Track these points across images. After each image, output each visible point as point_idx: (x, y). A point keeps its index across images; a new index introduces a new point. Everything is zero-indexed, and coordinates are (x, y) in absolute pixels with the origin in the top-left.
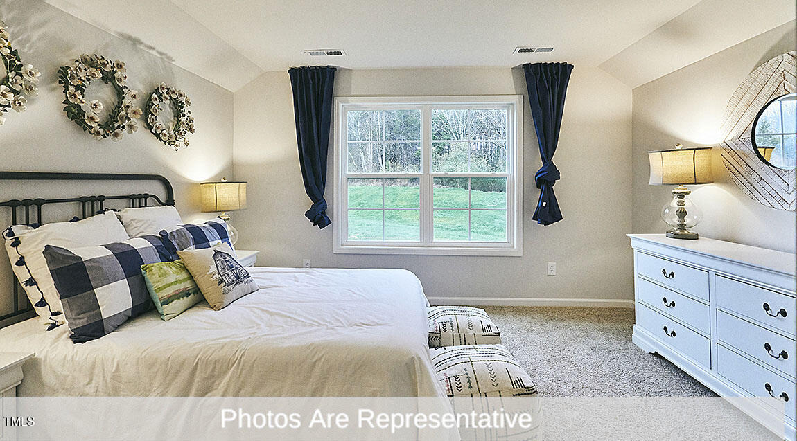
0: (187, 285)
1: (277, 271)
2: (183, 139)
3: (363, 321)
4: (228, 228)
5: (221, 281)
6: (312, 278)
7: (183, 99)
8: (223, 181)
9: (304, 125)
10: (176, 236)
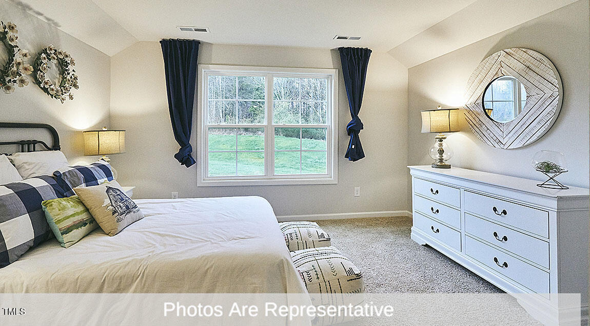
0: (84, 216)
1: (157, 202)
2: (68, 94)
3: (239, 236)
4: (111, 168)
5: (114, 212)
6: (187, 206)
7: (68, 60)
8: (104, 129)
9: (174, 86)
10: (69, 176)
